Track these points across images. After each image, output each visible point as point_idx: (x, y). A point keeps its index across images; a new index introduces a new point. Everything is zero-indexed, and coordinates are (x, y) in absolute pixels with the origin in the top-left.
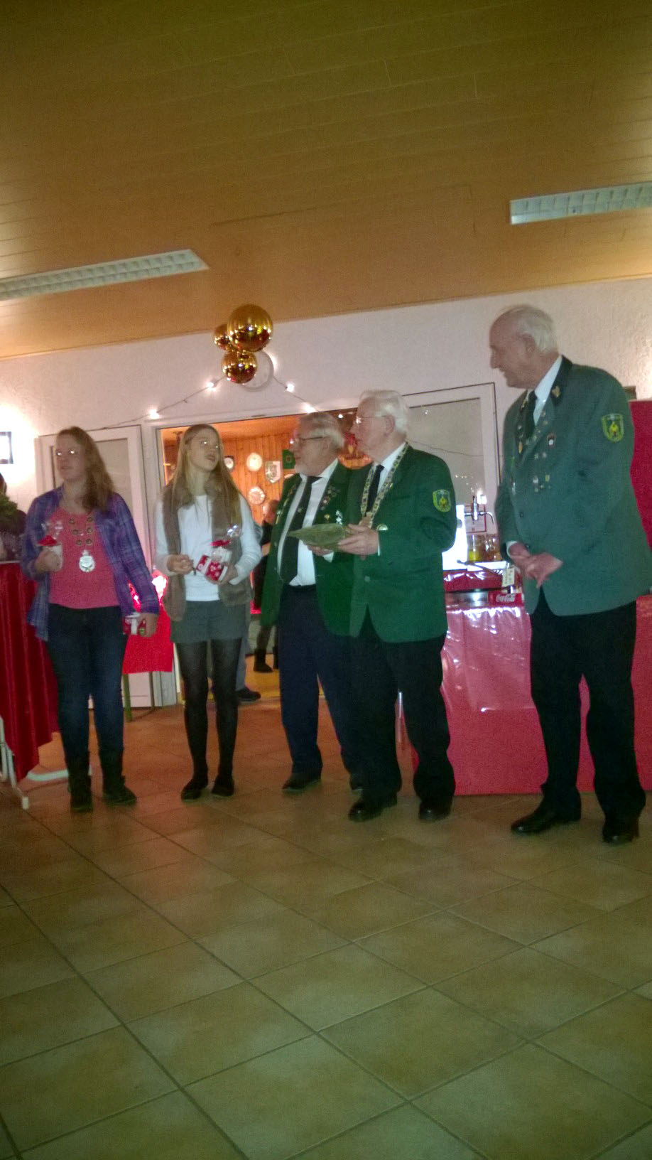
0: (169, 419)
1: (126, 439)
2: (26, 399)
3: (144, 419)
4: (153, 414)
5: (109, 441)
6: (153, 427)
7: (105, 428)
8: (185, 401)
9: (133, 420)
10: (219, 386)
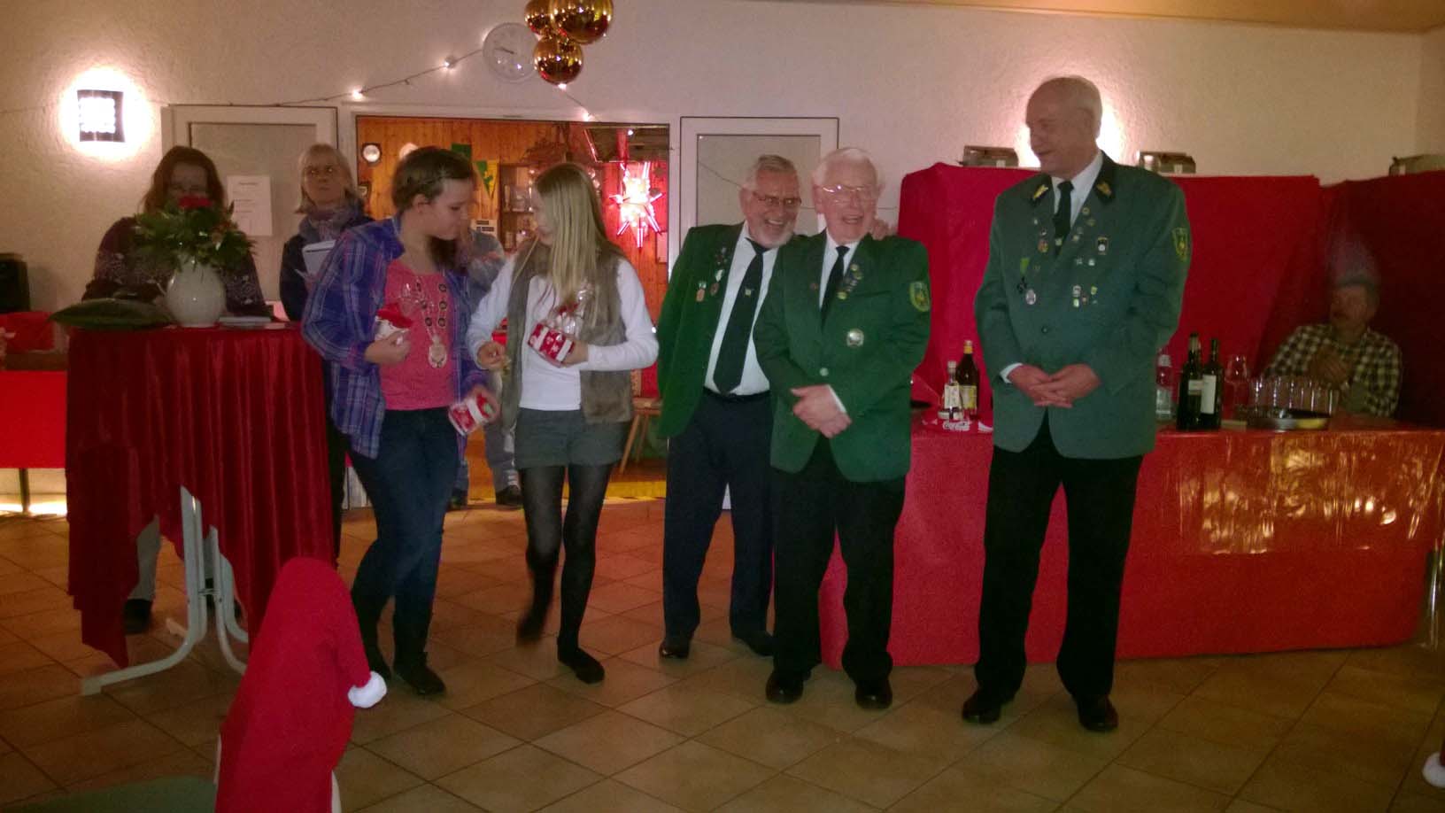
0: (377, 103)
1: (314, 125)
2: (148, 45)
3: (342, 98)
4: (356, 95)
5: (285, 125)
6: (352, 113)
7: (278, 106)
8: (406, 81)
9: (326, 100)
10: (459, 66)
